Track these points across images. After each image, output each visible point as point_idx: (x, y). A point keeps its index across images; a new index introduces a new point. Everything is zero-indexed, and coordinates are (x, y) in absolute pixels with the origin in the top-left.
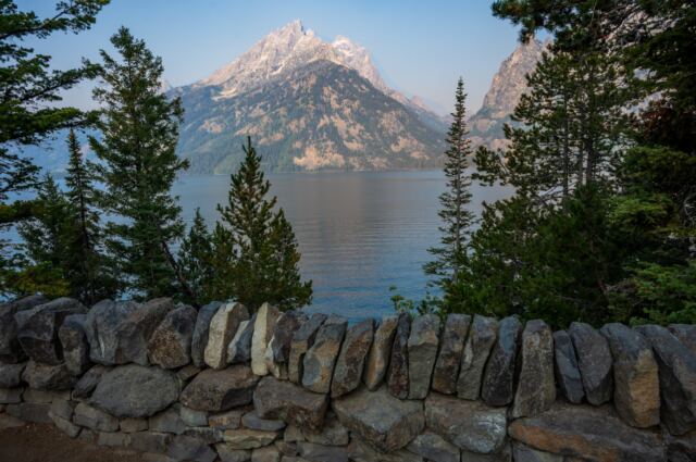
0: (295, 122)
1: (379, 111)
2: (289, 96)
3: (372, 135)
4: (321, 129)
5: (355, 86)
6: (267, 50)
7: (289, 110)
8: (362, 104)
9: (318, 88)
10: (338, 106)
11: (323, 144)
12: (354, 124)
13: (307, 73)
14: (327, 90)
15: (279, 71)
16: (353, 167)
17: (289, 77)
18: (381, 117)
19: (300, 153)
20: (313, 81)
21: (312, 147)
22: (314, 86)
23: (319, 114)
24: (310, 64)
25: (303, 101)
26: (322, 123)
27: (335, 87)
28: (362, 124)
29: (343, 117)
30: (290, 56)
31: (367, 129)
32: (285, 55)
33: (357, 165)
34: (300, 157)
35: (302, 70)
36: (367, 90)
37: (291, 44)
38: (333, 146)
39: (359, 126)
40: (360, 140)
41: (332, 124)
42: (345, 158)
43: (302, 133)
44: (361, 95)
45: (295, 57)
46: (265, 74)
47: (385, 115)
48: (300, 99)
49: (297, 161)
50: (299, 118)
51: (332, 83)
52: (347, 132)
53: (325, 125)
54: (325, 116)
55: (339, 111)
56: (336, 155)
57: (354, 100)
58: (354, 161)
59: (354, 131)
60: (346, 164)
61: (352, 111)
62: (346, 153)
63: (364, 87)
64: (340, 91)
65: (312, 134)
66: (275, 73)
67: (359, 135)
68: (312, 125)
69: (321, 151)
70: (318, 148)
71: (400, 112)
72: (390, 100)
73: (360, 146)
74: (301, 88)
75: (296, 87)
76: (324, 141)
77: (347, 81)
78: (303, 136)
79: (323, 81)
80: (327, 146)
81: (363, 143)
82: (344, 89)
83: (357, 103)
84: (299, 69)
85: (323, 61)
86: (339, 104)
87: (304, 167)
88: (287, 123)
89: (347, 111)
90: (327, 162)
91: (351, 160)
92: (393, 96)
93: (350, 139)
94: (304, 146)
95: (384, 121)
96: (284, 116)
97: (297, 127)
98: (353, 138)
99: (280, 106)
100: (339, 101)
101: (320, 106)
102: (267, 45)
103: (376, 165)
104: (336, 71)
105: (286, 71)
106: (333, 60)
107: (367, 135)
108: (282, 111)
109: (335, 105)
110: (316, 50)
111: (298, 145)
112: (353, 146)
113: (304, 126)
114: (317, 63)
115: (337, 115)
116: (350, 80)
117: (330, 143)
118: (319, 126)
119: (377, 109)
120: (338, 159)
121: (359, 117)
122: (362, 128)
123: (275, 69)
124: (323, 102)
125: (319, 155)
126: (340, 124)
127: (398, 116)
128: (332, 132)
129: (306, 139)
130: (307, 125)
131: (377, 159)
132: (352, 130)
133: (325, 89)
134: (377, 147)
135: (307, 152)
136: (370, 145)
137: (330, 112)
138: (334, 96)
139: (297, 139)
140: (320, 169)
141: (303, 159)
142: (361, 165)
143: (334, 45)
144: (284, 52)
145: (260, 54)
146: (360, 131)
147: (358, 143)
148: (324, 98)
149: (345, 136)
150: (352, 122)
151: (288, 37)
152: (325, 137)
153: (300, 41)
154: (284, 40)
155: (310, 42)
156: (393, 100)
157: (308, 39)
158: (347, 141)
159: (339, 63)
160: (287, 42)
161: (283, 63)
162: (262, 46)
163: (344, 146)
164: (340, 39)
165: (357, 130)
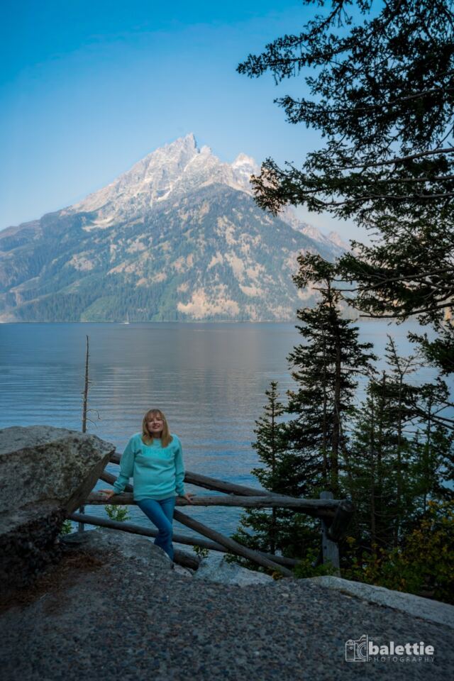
0: (181, 260)
1: (284, 249)
2: (176, 227)
3: (275, 278)
4: (213, 268)
5: (257, 217)
6: (152, 170)
7: (175, 245)
8: (265, 239)
9: (210, 221)
10: (234, 241)
11: (214, 288)
12: (253, 265)
13: (198, 201)
14: (222, 222)
15: (165, 197)
16: (248, 317)
17: (177, 205)
18: (287, 256)
19: (186, 298)
20: (205, 210)
21: (201, 291)
22: (207, 217)
23: (211, 251)
24: (204, 189)
25: (192, 235)
26: (214, 261)
27: (232, 219)
28: (263, 264)
29: (240, 255)
30: (180, 178)
31: (270, 271)
32: (174, 177)
33: (254, 314)
34: (185, 303)
35: (194, 197)
36: (271, 222)
37: (182, 162)
38: (226, 291)
39: (259, 267)
40: (259, 284)
41: (226, 263)
42: (240, 307)
43: (190, 272)
44: (263, 229)
45: (186, 180)
46: (148, 200)
47: (292, 254)
48: (189, 231)
49: (181, 307)
50: (186, 255)
51: (228, 213)
52: (245, 274)
53: (218, 264)
54: (218, 254)
55: (236, 248)
56: (229, 302)
57: (254, 234)
58: (252, 312)
59: (253, 273)
60: (242, 313)
61: (252, 248)
62: (241, 299)
63: (267, 219)
64: (238, 223)
65: (200, 276)
66: (160, 199)
67: (258, 278)
68: (202, 264)
69: (211, 297)
70: (208, 293)
72: (298, 236)
73: (260, 291)
74: (190, 218)
75: (185, 217)
76: (216, 284)
77: (247, 211)
78: (190, 277)
79: (216, 210)
80: (219, 290)
81: (263, 288)
82: (243, 220)
83: (258, 238)
84: (189, 195)
85: (219, 185)
86: (236, 239)
87: (190, 315)
88: (172, 261)
89: (246, 248)
90: (218, 310)
91: (248, 307)
92: (304, 232)
93: (248, 282)
94: (191, 290)
95: (290, 262)
96: (169, 253)
97: (183, 266)
98: (252, 281)
99: (164, 240)
100: (236, 236)
101: (212, 241)
102: (151, 164)
103: (277, 315)
104: (235, 198)
105: (174, 197)
106: (231, 185)
107: (269, 279)
108: (166, 246)
109: (231, 240)
110: (212, 171)
111: (183, 288)
112: (251, 291)
113: (192, 265)
114: (211, 187)
115: (233, 253)
116: (251, 210)
117: (222, 287)
118: (210, 266)
119: (282, 246)
120: (232, 306)
121: (260, 256)
122: (263, 269)
123: (161, 193)
124: (215, 236)
125: (209, 301)
126: (236, 264)
128: (226, 273)
129: (193, 282)
130: (195, 265)
131: (280, 308)
132: (250, 272)
133: (220, 220)
134: (280, 293)
135: (194, 298)
136: (271, 291)
137: (224, 248)
138: (231, 229)
139: (183, 280)
140: (209, 318)
141: (190, 305)
142: (260, 315)
143: (234, 167)
144: (172, 173)
145: (144, 176)
146: (260, 272)
147: (256, 286)
148: (218, 231)
149: (242, 279)
150: (251, 262)
151: (178, 155)
152: (217, 279)
153: (193, 160)
154: (173, 159)
155: (205, 162)
156: (302, 236)
157: (202, 158)
158: (244, 285)
159: (239, 188)
160: (177, 161)
161: (171, 187)
162: (147, 165)
163: (240, 291)
164: (241, 159)
165: (257, 272)
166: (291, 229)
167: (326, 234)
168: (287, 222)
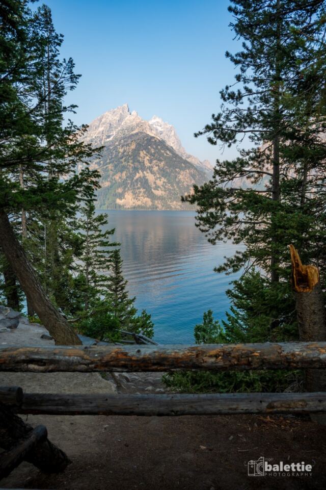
0: (119, 175)
1: (177, 170)
2: (116, 156)
3: (172, 186)
4: (137, 179)
5: (162, 151)
6: (104, 124)
7: (116, 166)
8: (166, 164)
9: (136, 153)
10: (149, 165)
11: (137, 191)
12: (160, 178)
13: (129, 141)
14: (142, 154)
15: (111, 139)
16: (157, 208)
17: (117, 143)
18: (179, 173)
19: (121, 196)
20: (133, 147)
21: (130, 192)
22: (134, 150)
23: (136, 170)
24: (133, 135)
25: (125, 160)
26: (138, 176)
27: (148, 152)
28: (165, 177)
29: (152, 172)
30: (119, 128)
31: (169, 182)
32: (116, 128)
33: (160, 206)
34: (121, 199)
35: (127, 138)
36: (170, 154)
37: (120, 120)
38: (144, 192)
39: (163, 179)
40: (163, 189)
41: (144, 177)
42: (152, 201)
43: (123, 182)
44: (166, 158)
45: (123, 130)
46: (101, 140)
47: (182, 172)
48: (124, 158)
49: (118, 201)
50: (122, 171)
51: (146, 149)
52: (155, 183)
53: (140, 177)
54: (140, 171)
55: (150, 168)
56: (146, 199)
57: (161, 161)
58: (159, 205)
59: (159, 183)
60: (153, 205)
61: (159, 169)
62: (153, 197)
63: (168, 152)
64: (151, 155)
65: (131, 184)
66: (108, 140)
67: (163, 186)
68: (131, 177)
69: (136, 196)
70: (134, 193)
71: (192, 171)
72: (186, 162)
73: (163, 193)
74: (125, 151)
75: (121, 150)
76: (138, 188)
77: (157, 148)
78: (124, 184)
79: (139, 147)
80: (140, 192)
81: (165, 191)
82: (155, 153)
83: (163, 163)
84: (124, 138)
85: (141, 133)
86: (150, 163)
87: (123, 206)
88: (113, 175)
89: (156, 169)
90: (139, 203)
91: (156, 202)
92: (189, 160)
93: (157, 188)
94: (124, 192)
95: (181, 177)
96: (112, 170)
97: (120, 178)
98: (159, 187)
99: (109, 163)
100: (150, 161)
101: (137, 164)
102: (103, 120)
103: (173, 207)
104: (150, 140)
105: (116, 139)
106: (148, 133)
107: (169, 186)
108: (110, 166)
109: (147, 164)
110: (137, 125)
111: (120, 190)
112: (158, 193)
113: (125, 178)
114: (137, 134)
115: (149, 171)
116: (159, 147)
117: (142, 190)
118: (135, 178)
119: (176, 168)
120: (148, 201)
121: (163, 173)
122: (165, 180)
123: (109, 137)
124: (139, 161)
125: (134, 198)
126: (150, 177)
127: (190, 174)
128: (144, 182)
129: (125, 187)
130: (127, 177)
131: (175, 202)
133: (141, 152)
135: (126, 196)
136: (170, 193)
137: (143, 168)
138: (148, 158)
139: (119, 186)
140: (134, 208)
141: (123, 200)
142: (163, 206)
143: (150, 123)
144: (115, 125)
145: (99, 126)
146: (164, 182)
147: (162, 191)
148: (140, 159)
149: (153, 186)
150: (158, 176)
151: (118, 115)
152: (139, 186)
153: (127, 118)
154: (115, 118)
155: (134, 120)
156: (188, 162)
157: (132, 118)
158: (154, 189)
159: (153, 135)
160: (118, 119)
161: (114, 133)
162: (101, 120)
163: (152, 192)
164: (155, 119)
165: (162, 182)
166: (181, 158)
167: (202, 161)
168: (180, 154)
